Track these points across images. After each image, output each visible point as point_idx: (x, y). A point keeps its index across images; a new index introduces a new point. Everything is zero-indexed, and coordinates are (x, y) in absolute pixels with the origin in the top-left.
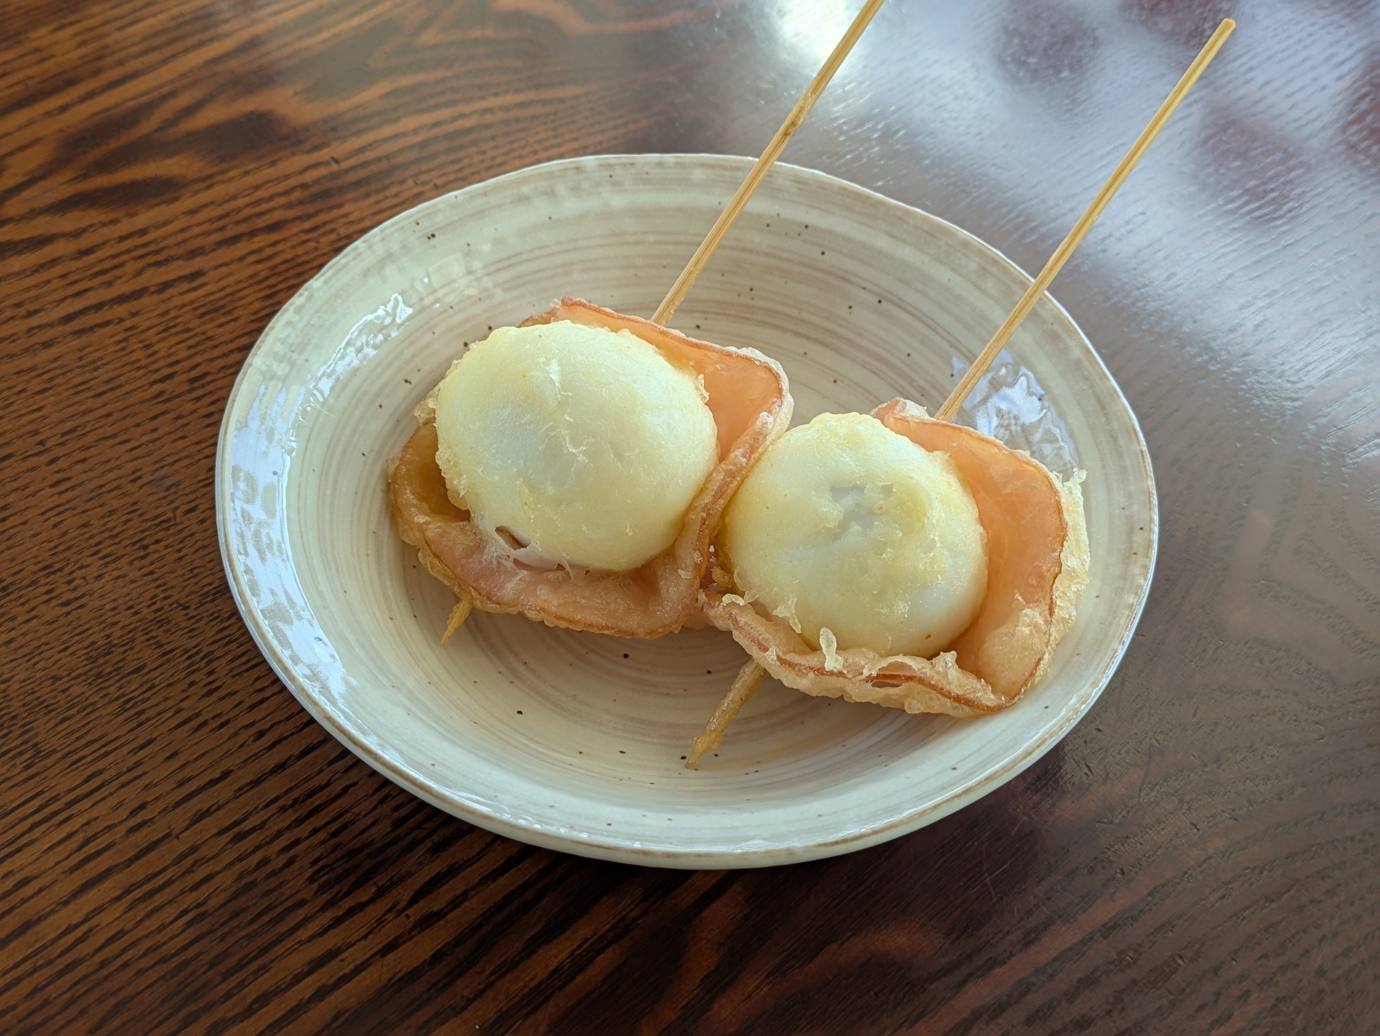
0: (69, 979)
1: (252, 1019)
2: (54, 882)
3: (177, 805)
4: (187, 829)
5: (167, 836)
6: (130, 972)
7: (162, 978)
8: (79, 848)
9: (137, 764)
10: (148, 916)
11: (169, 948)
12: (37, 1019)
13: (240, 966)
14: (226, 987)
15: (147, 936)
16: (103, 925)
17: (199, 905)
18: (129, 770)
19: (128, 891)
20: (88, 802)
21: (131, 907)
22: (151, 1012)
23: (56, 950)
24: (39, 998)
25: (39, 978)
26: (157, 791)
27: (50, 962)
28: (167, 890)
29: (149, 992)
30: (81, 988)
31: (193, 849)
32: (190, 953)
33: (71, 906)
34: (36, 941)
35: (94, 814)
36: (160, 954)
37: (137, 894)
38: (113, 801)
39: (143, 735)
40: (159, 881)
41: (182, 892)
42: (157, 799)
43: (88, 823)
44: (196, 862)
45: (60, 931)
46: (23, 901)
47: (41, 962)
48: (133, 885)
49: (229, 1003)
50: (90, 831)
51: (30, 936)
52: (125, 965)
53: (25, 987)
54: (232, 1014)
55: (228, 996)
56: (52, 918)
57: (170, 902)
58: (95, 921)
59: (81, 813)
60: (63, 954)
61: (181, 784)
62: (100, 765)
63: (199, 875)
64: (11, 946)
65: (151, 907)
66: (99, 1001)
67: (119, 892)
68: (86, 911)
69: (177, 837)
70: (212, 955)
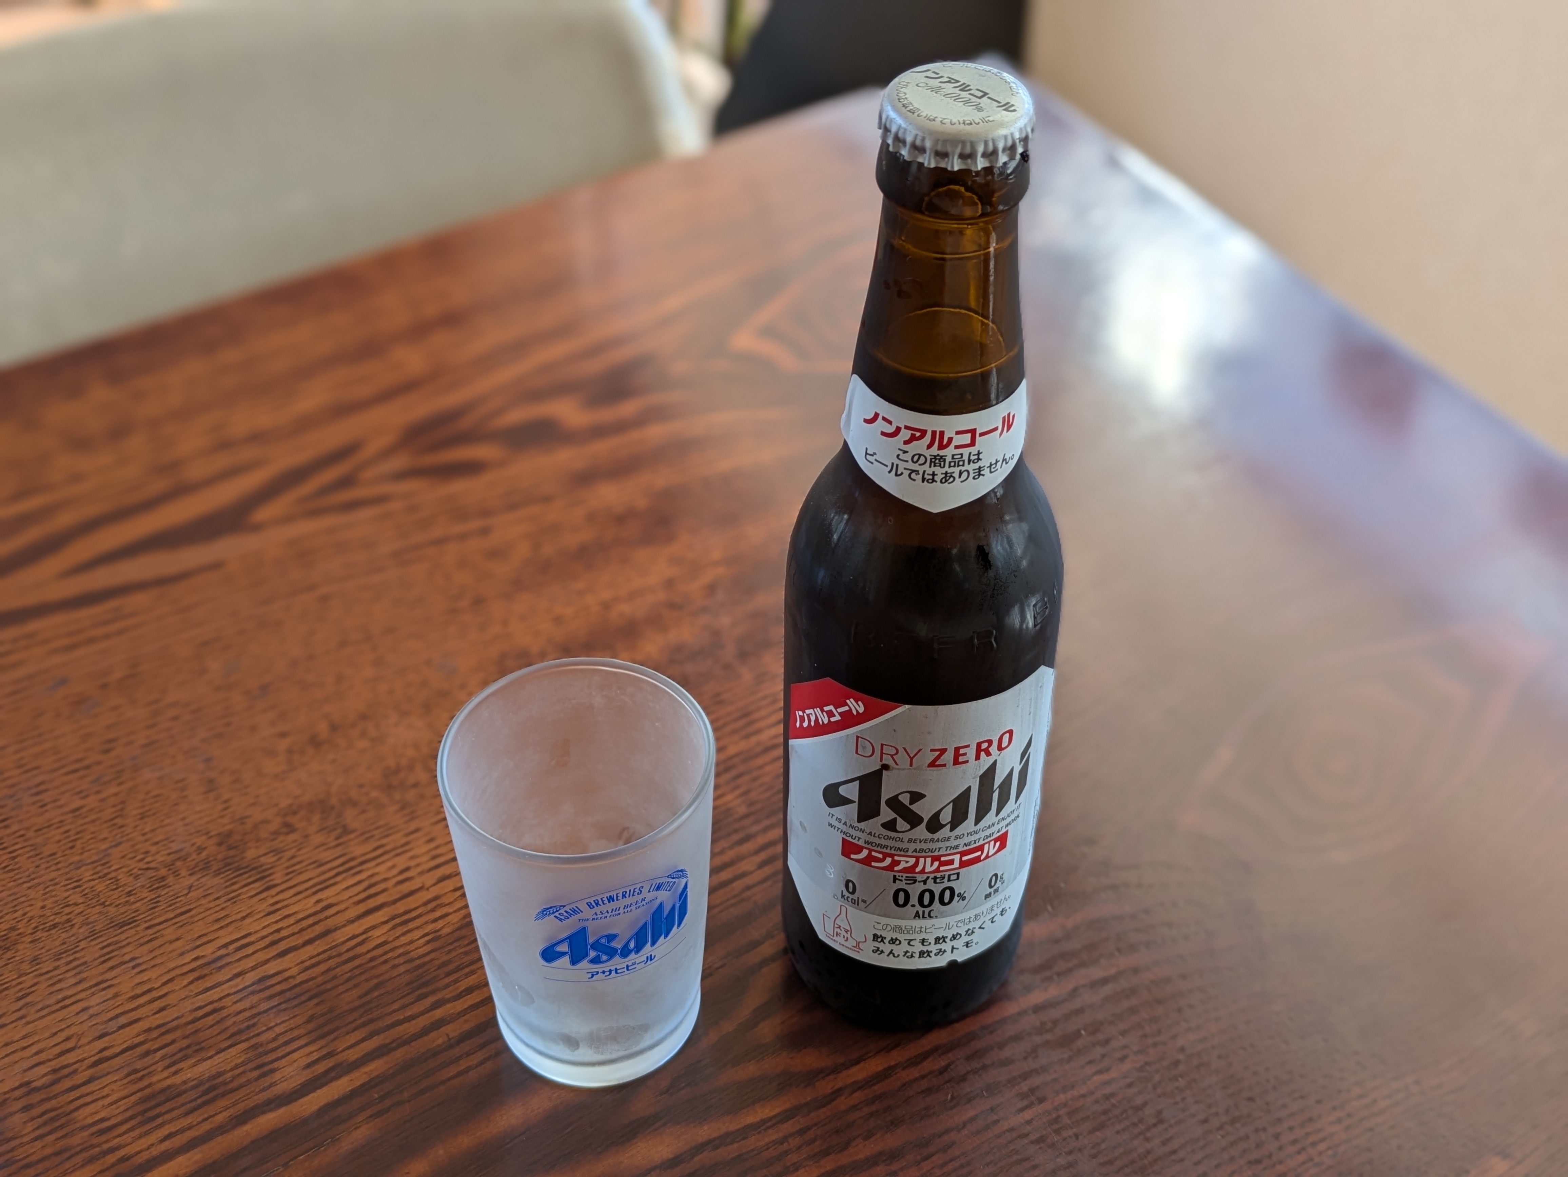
0: (350, 965)
1: (461, 1000)
2: (347, 909)
3: (430, 870)
4: (434, 885)
5: (420, 889)
6: (388, 966)
7: (408, 971)
8: (365, 890)
9: (407, 843)
10: (404, 934)
11: (413, 955)
12: (328, 986)
13: (458, 969)
14: (447, 980)
15: (401, 946)
16: (375, 936)
17: (436, 931)
18: (403, 846)
19: (393, 918)
20: (373, 863)
21: (394, 928)
22: (399, 989)
23: (344, 948)
24: (331, 974)
25: (332, 963)
26: (418, 861)
27: (340, 955)
28: (417, 920)
29: (399, 978)
30: (357, 972)
31: (437, 898)
32: (427, 959)
33: (356, 924)
34: (333, 941)
35: (377, 870)
36: (408, 957)
37: (398, 921)
38: (389, 864)
39: (413, 826)
40: (413, 914)
41: (426, 923)
42: (418, 865)
43: (372, 876)
44: (438, 905)
45: (347, 937)
46: (327, 918)
47: (334, 954)
48: (396, 915)
49: (447, 991)
50: (373, 880)
51: (329, 938)
52: (385, 962)
53: (323, 967)
54: (448, 996)
55: (447, 986)
56: (343, 930)
57: (417, 928)
58: (370, 934)
59: (368, 869)
60: (348, 950)
61: (434, 858)
62: (384, 841)
63: (438, 914)
64: (317, 943)
65: (405, 930)
66: (367, 980)
67: (386, 919)
68: (365, 927)
69: (428, 889)
70: (440, 961)
